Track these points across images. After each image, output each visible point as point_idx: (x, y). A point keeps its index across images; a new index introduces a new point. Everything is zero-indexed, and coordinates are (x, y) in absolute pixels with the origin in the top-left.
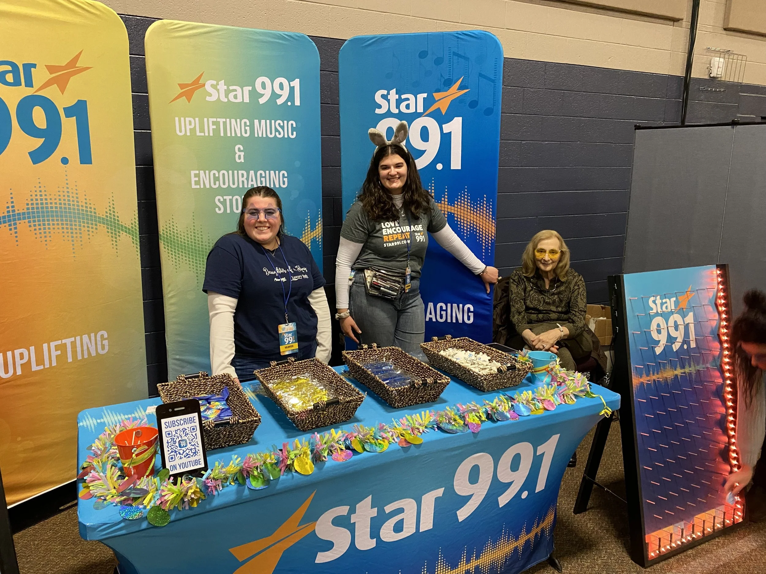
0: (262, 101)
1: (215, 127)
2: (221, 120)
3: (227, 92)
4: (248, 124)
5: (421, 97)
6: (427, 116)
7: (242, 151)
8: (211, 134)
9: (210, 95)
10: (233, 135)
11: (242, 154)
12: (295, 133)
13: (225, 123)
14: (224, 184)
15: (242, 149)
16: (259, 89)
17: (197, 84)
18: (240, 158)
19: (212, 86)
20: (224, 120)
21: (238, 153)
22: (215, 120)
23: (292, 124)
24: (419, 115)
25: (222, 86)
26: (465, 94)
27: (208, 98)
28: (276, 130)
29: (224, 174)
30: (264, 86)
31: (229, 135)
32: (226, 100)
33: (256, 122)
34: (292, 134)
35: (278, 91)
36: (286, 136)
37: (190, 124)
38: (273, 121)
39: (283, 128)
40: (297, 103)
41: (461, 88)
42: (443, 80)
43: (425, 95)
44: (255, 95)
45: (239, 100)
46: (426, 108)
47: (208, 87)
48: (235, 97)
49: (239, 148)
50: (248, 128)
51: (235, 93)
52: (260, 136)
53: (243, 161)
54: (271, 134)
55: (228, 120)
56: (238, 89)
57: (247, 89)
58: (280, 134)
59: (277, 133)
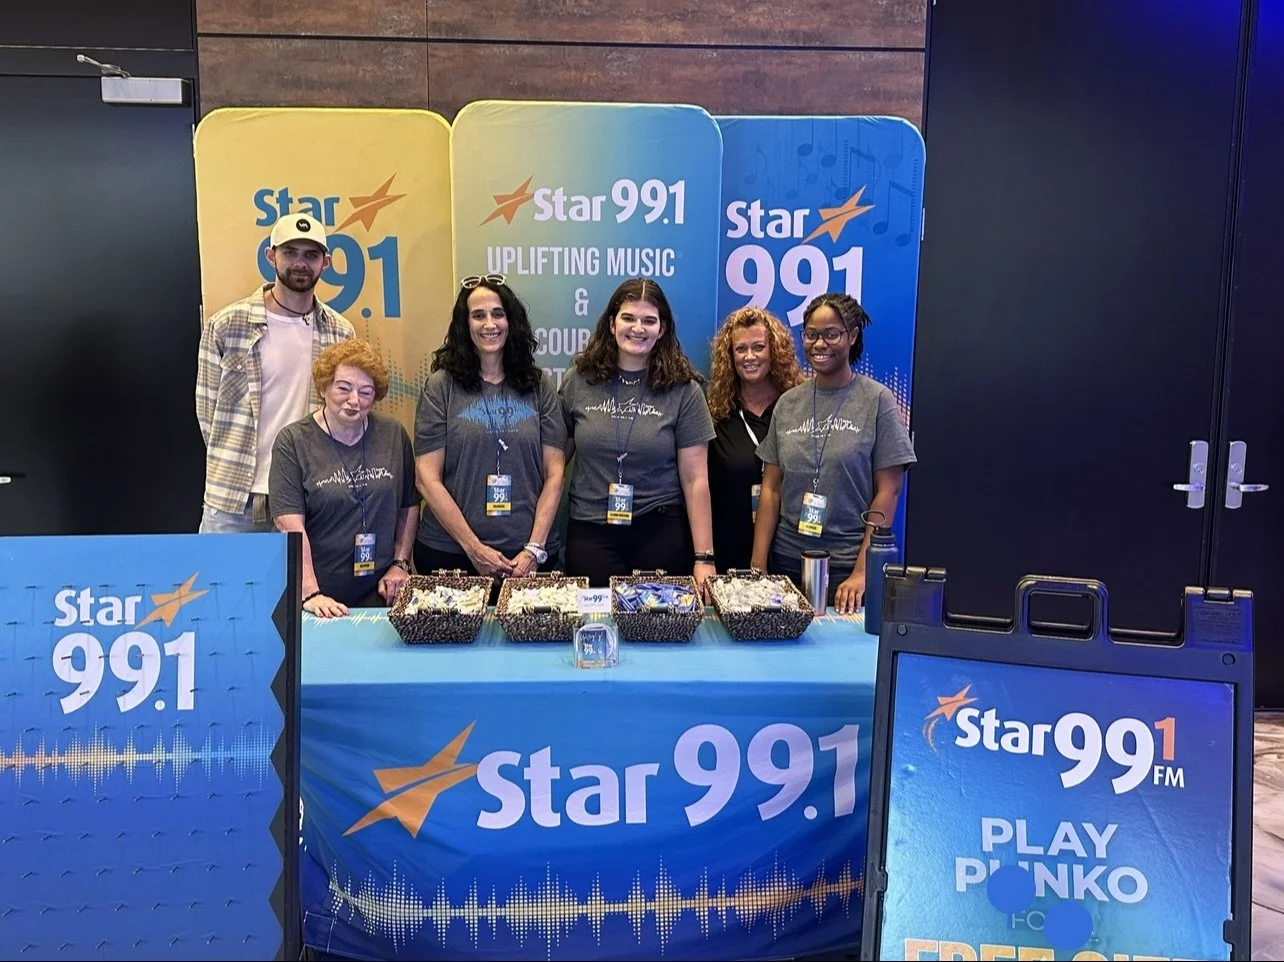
0: (621, 218)
1: (545, 260)
2: (556, 250)
3: (568, 206)
4: (597, 255)
5: (800, 214)
6: (808, 243)
7: (585, 298)
8: (540, 272)
9: (541, 211)
10: (573, 273)
11: (586, 302)
12: (672, 268)
13: (561, 255)
14: (555, 349)
15: (585, 294)
16: (618, 199)
17: (523, 195)
18: (581, 309)
19: (545, 197)
20: (561, 249)
21: (580, 301)
22: (546, 249)
23: (669, 255)
24: (798, 242)
25: (560, 197)
26: (868, 211)
27: (538, 217)
28: (642, 264)
29: (555, 334)
30: (625, 194)
31: (566, 272)
32: (565, 218)
33: (611, 251)
34: (668, 270)
35: (647, 201)
36: (657, 274)
37: (509, 257)
38: (637, 251)
39: (653, 260)
40: (679, 219)
41: (861, 203)
42: (834, 190)
43: (807, 212)
44: (610, 209)
45: (586, 217)
46: (807, 231)
47: (538, 199)
48: (580, 213)
49: (581, 294)
50: (597, 262)
51: (579, 207)
52: (616, 273)
53: (586, 313)
54: (633, 269)
55: (567, 249)
56: (585, 200)
57: (598, 200)
58: (647, 270)
59: (643, 270)
